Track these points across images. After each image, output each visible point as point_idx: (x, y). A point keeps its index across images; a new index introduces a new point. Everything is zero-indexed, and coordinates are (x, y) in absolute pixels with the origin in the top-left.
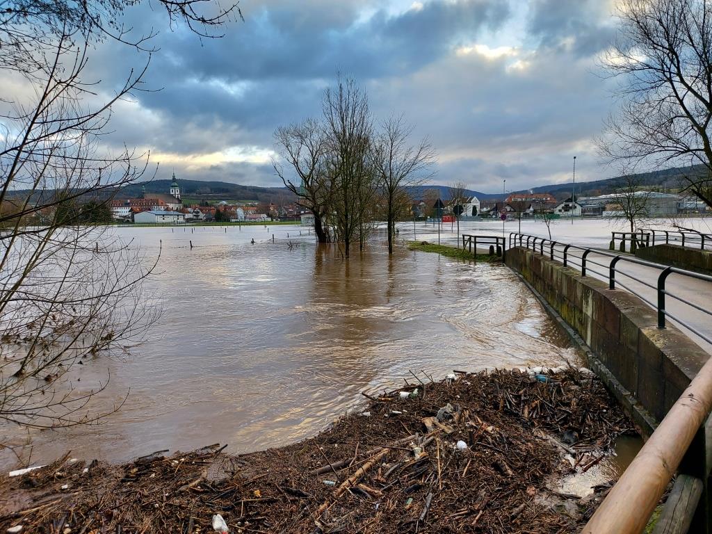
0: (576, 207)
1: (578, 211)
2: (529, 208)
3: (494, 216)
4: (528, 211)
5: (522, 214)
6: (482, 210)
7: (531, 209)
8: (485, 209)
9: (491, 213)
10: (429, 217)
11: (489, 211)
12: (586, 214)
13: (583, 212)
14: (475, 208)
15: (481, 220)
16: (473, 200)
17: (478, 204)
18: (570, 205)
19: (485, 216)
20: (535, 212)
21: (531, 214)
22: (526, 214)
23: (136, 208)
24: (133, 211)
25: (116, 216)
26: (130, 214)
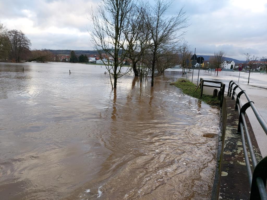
2: (258, 67)
4: (258, 69)
5: (254, 70)
6: (236, 67)
7: (260, 68)
10: (210, 68)
14: (232, 66)
15: (234, 71)
16: (232, 62)
17: (234, 64)
19: (236, 70)
22: (256, 70)
23: (98, 58)
24: (96, 59)
25: (90, 60)
26: (95, 60)
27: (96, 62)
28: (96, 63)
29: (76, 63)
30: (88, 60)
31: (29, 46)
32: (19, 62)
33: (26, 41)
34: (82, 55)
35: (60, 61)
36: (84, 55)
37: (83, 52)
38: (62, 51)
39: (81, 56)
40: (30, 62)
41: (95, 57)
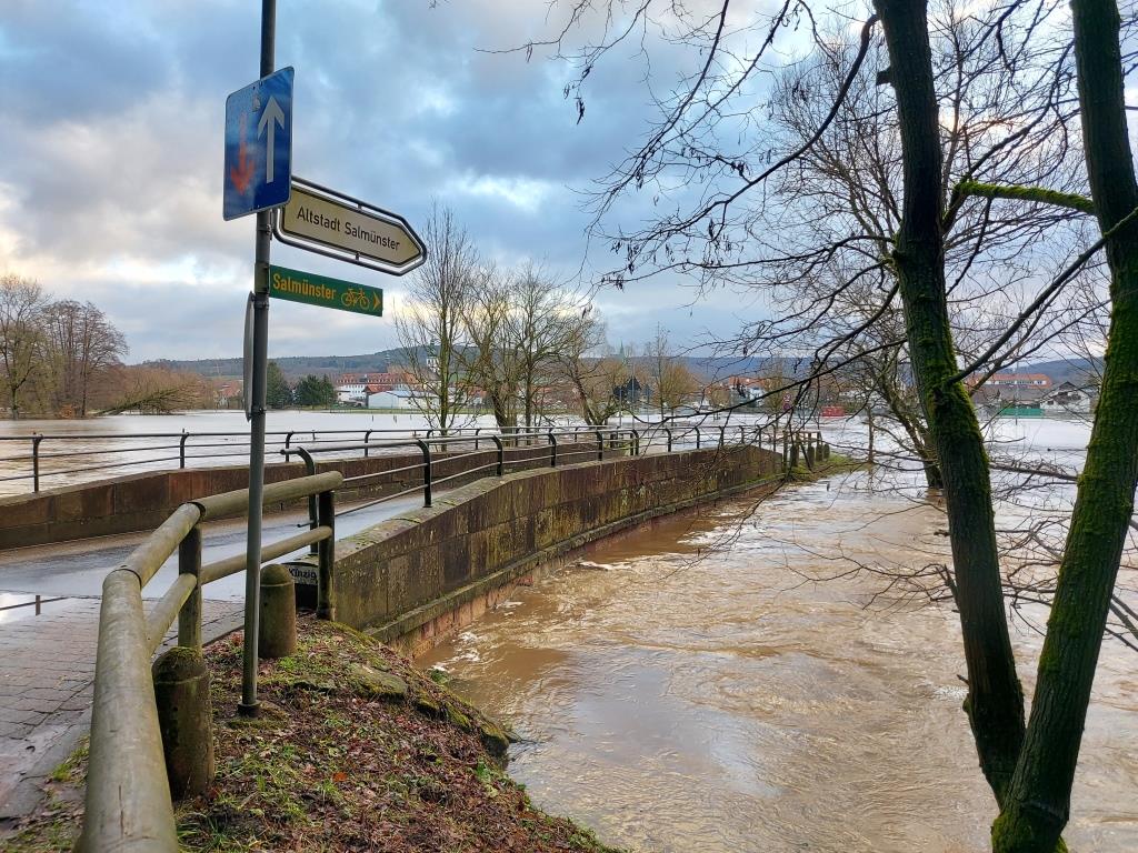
18: (1069, 394)
23: (373, 387)
24: (368, 391)
25: (344, 397)
26: (363, 395)
27: (367, 400)
28: (367, 405)
29: (286, 409)
30: (334, 395)
31: (118, 355)
32: (83, 416)
33: (110, 341)
34: (312, 379)
35: (217, 407)
36: (320, 378)
37: (309, 365)
38: (221, 362)
39: (304, 382)
40: (117, 414)
41: (363, 381)
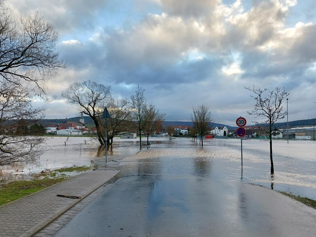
0: (279, 134)
1: (281, 135)
2: (254, 133)
3: (235, 137)
5: (250, 136)
6: (229, 134)
7: (255, 134)
8: (231, 133)
9: (234, 135)
11: (233, 134)
12: (285, 137)
13: (283, 136)
14: (225, 132)
15: (228, 139)
16: (224, 128)
17: (227, 130)
18: (276, 132)
19: (230, 136)
20: (257, 135)
21: (255, 136)
22: (253, 136)
23: (60, 128)
24: (57, 129)
25: (49, 131)
27: (56, 132)
34: (36, 125)
39: (33, 126)
